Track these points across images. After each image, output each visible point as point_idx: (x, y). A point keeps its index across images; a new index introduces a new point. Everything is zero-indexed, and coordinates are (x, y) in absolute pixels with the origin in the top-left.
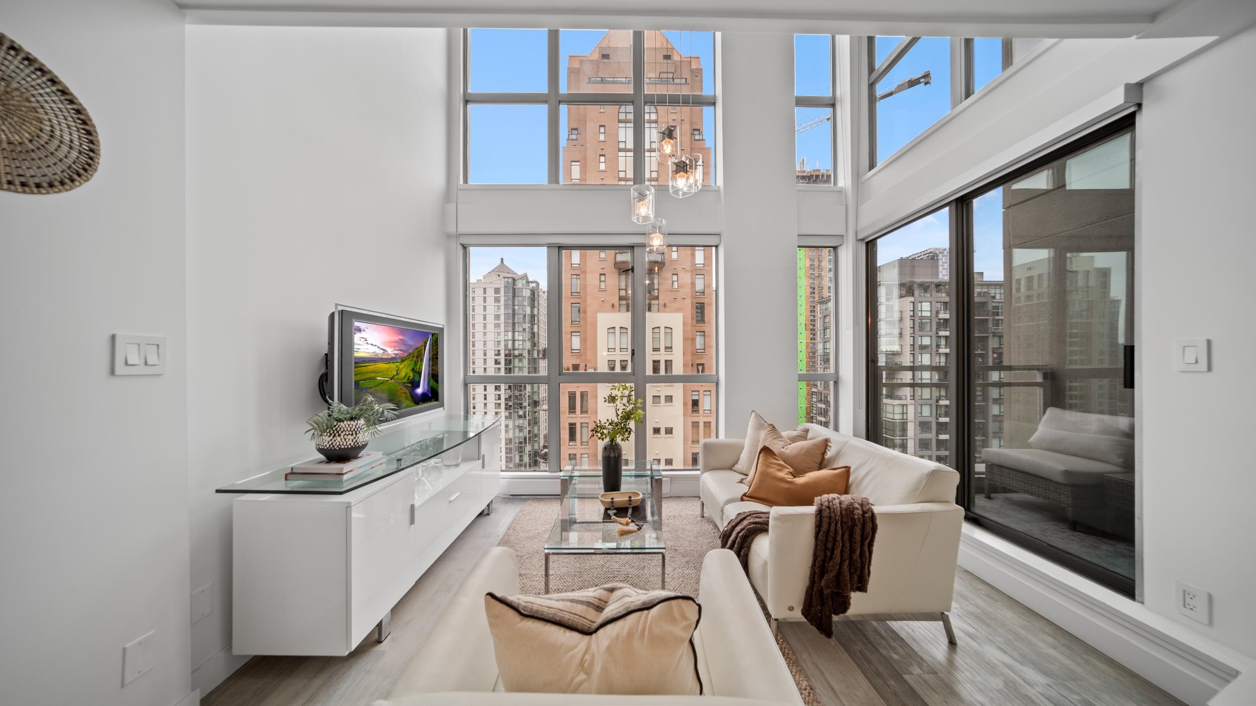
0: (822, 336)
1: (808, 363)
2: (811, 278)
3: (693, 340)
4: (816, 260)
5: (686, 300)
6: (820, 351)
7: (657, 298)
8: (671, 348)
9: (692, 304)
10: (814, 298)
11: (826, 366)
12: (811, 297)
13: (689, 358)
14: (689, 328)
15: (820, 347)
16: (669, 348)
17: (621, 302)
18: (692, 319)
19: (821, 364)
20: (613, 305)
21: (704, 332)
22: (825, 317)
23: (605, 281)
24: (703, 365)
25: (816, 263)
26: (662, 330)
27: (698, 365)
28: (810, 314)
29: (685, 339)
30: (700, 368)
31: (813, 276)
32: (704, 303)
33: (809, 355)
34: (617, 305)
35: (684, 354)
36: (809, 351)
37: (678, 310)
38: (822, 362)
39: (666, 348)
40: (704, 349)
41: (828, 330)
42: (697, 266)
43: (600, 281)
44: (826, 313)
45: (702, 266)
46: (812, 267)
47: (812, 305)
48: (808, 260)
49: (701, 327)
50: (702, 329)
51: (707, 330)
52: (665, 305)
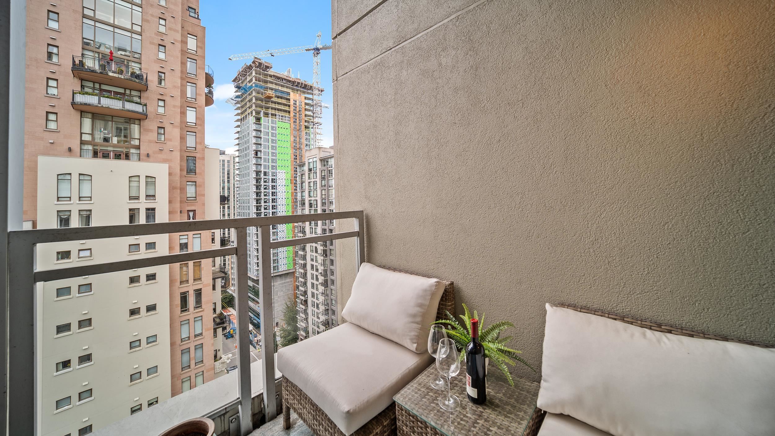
0: (300, 188)
1: (293, 206)
2: (294, 149)
3: (183, 190)
4: (298, 137)
5: (173, 153)
6: (299, 198)
7: (138, 147)
8: (154, 196)
9: (181, 157)
10: (296, 162)
11: (303, 208)
12: (295, 161)
13: (177, 206)
14: (177, 178)
15: (299, 195)
16: (150, 197)
17: (84, 147)
18: (181, 170)
19: (300, 207)
20: (70, 150)
21: (196, 181)
22: (302, 175)
23: (57, 121)
24: (194, 211)
25: (298, 139)
26: (144, 180)
27: (188, 211)
28: (294, 173)
29: (172, 188)
30: (191, 214)
31: (295, 148)
32: (196, 157)
33: (293, 201)
34: (76, 148)
35: (170, 202)
36: (294, 198)
37: (164, 161)
38: (301, 205)
39: (147, 196)
40: (196, 197)
41: (304, 184)
42: (188, 123)
43: (48, 120)
44: (303, 173)
45: (194, 124)
46: (295, 142)
47: (295, 167)
48: (293, 136)
49: (192, 177)
50: (193, 180)
51: (198, 180)
52: (148, 155)
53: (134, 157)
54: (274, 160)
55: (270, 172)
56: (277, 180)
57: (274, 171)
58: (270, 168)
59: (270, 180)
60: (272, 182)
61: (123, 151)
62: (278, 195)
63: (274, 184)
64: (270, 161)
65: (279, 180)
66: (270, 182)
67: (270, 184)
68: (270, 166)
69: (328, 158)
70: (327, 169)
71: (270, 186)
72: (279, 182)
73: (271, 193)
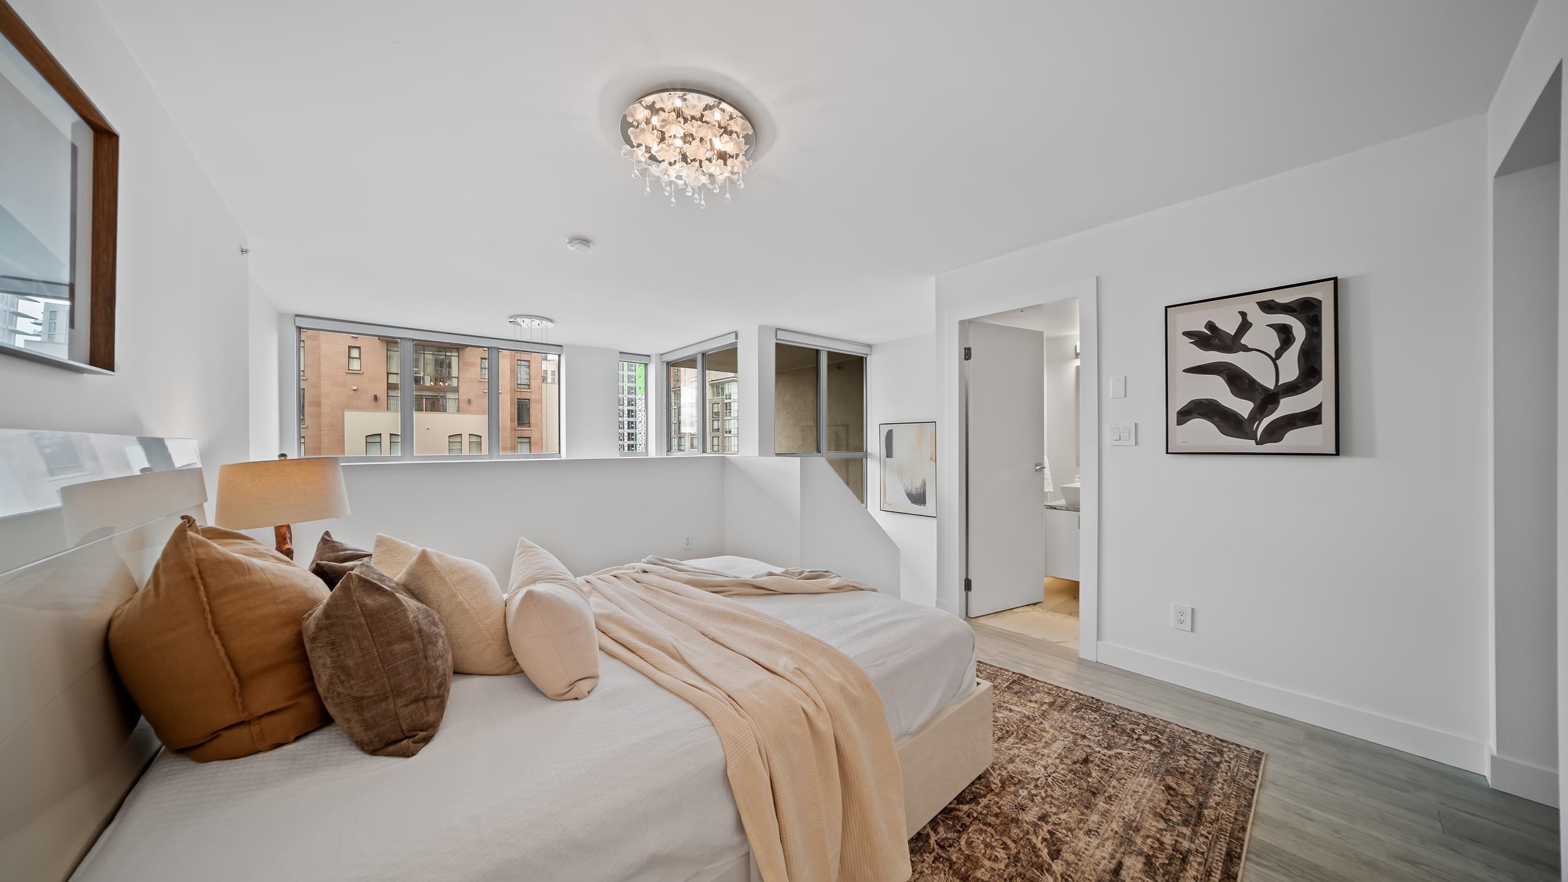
5: (502, 395)
7: (456, 390)
9: (512, 402)
14: (507, 434)
17: (392, 393)
18: (512, 420)
21: (530, 438)
23: (359, 359)
26: (466, 439)
32: (529, 399)
34: (382, 396)
43: (349, 357)
49: (525, 431)
50: (527, 434)
51: (534, 435)
52: (469, 401)
53: (451, 405)
54: (632, 377)
55: (625, 398)
56: (637, 414)
57: (632, 396)
58: (626, 392)
59: (626, 412)
60: (629, 417)
61: (437, 396)
62: (637, 439)
63: (631, 419)
64: (626, 379)
65: (640, 412)
66: (625, 416)
67: (626, 419)
68: (626, 388)
69: (723, 383)
70: (723, 401)
71: (626, 422)
72: (640, 415)
73: (626, 434)
